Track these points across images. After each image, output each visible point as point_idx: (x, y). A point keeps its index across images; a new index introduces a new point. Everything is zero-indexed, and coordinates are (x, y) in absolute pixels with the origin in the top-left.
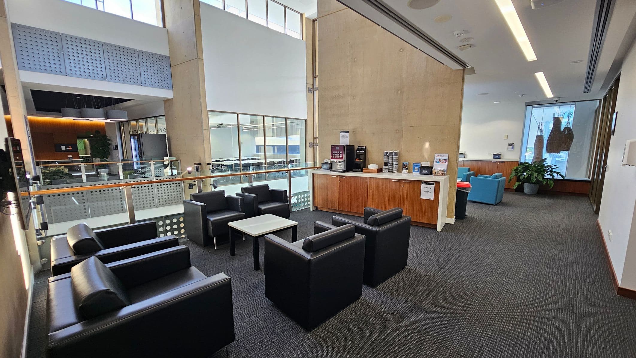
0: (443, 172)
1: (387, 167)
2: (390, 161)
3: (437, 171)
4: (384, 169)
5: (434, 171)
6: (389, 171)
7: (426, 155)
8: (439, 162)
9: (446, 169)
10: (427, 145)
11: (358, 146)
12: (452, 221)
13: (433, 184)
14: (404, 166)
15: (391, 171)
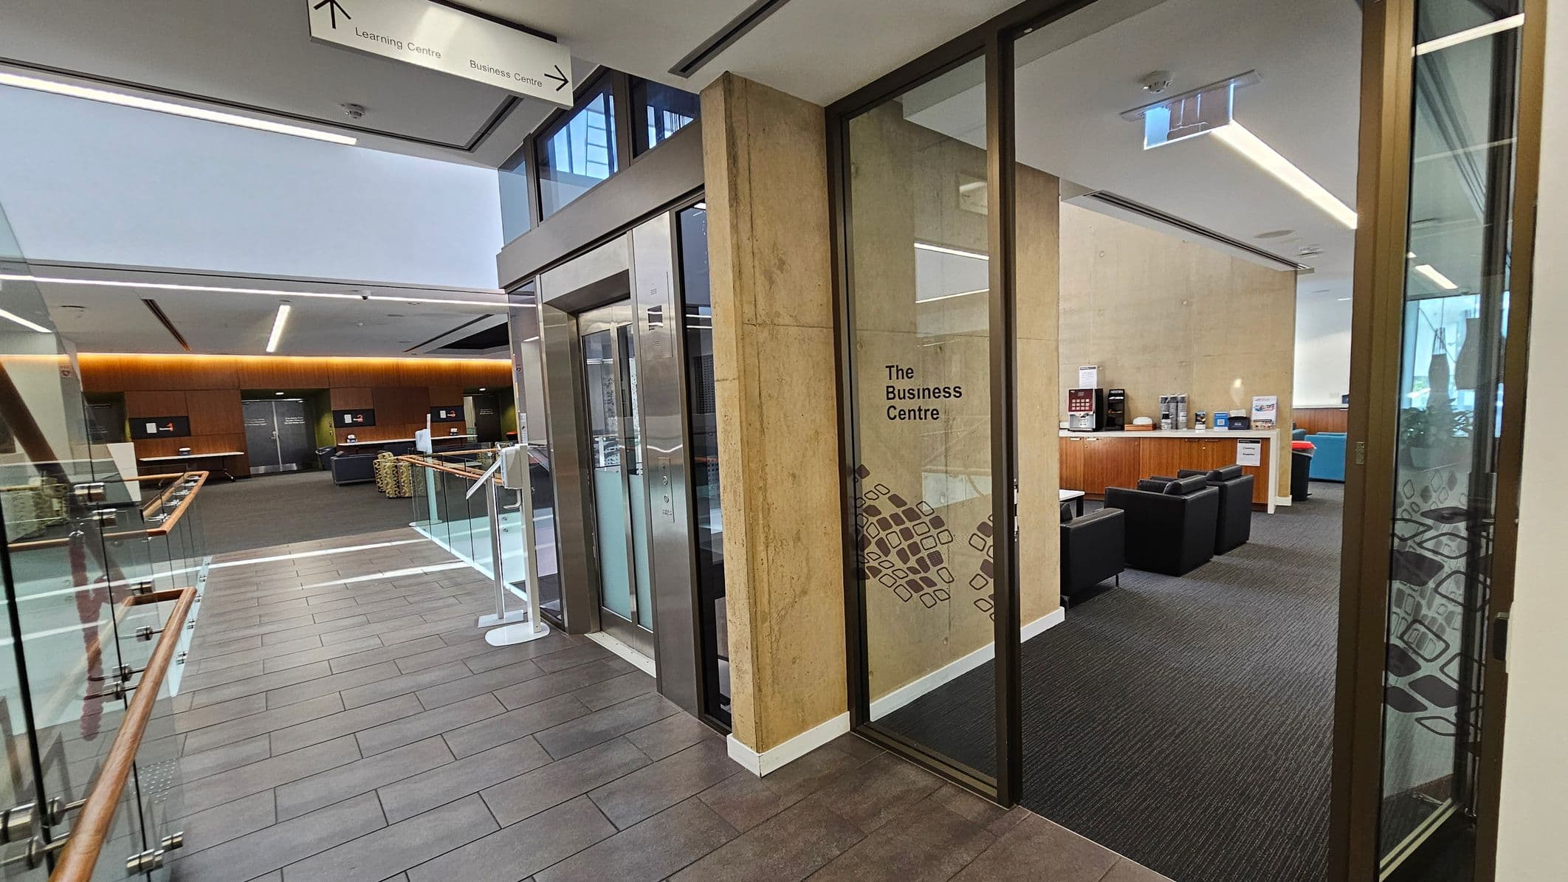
0: (1270, 425)
1: (1169, 421)
2: (1173, 410)
3: (1258, 424)
4: (1162, 424)
5: (1253, 424)
6: (1172, 428)
7: (1237, 399)
8: (1261, 409)
9: (1274, 419)
10: (1238, 383)
11: (1110, 390)
12: (1287, 501)
13: (1258, 442)
14: (1198, 419)
15: (1176, 426)
